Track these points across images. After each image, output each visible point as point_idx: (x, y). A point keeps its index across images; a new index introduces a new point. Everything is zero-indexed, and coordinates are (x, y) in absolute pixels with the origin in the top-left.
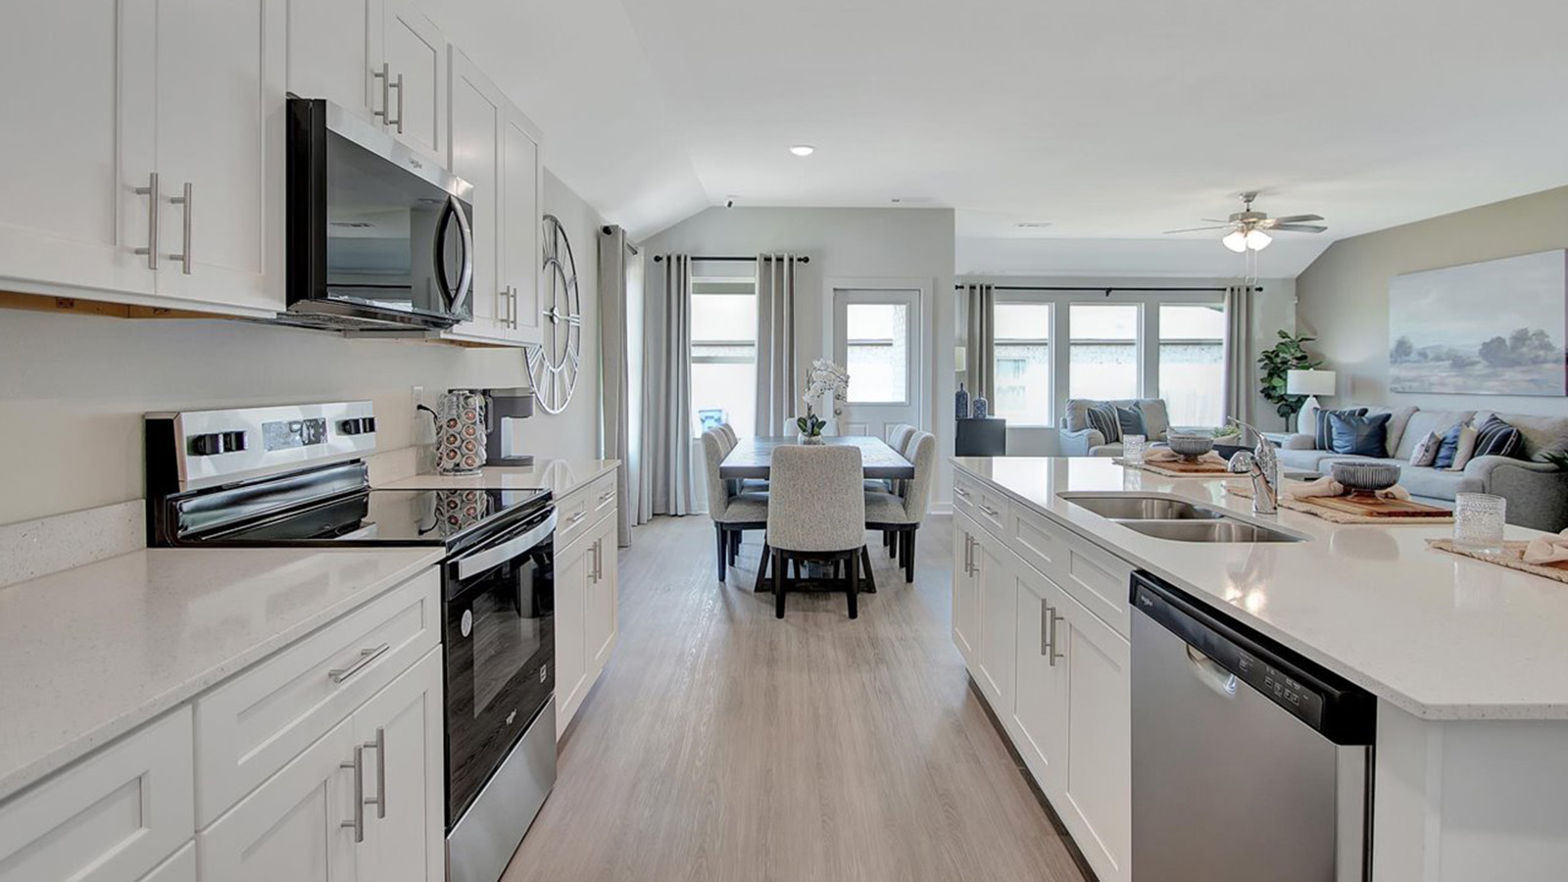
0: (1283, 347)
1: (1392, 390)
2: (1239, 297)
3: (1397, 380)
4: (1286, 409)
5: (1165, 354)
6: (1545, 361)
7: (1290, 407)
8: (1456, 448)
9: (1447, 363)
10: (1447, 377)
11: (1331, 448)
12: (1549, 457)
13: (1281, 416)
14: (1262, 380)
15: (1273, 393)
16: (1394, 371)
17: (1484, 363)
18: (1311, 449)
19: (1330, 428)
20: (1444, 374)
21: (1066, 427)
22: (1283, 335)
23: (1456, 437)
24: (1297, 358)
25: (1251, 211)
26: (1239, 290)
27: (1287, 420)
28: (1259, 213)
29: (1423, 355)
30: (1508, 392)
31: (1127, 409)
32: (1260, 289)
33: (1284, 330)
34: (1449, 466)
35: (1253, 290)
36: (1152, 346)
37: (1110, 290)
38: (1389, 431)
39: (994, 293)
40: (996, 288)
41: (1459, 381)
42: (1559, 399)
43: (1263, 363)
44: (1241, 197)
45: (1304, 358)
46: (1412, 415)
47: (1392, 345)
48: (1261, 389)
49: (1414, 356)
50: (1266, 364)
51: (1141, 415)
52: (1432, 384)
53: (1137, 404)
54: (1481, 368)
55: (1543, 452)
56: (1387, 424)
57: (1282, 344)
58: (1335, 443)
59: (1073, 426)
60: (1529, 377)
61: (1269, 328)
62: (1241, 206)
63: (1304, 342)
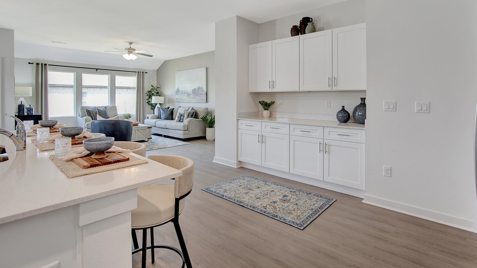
0: (152, 90)
1: (176, 102)
2: (141, 74)
3: (177, 99)
4: (153, 108)
5: (117, 91)
6: (203, 94)
7: (153, 107)
8: (184, 116)
9: (186, 95)
10: (187, 98)
11: (161, 118)
12: (201, 117)
13: (152, 109)
14: (147, 99)
15: (149, 103)
16: (176, 97)
17: (193, 94)
18: (156, 119)
19: (160, 112)
20: (186, 97)
21: (79, 116)
22: (152, 86)
23: (184, 114)
24: (156, 93)
25: (131, 48)
26: (140, 72)
27: (154, 110)
28: (133, 49)
29: (182, 92)
30: (196, 102)
31: (102, 109)
32: (147, 73)
33: (153, 85)
34: (183, 121)
35: (144, 73)
36: (113, 89)
37: (97, 69)
38: (174, 112)
39: (48, 66)
40: (49, 65)
41: (188, 99)
42: (204, 103)
43: (147, 94)
44: (128, 43)
45: (158, 93)
46: (178, 108)
47: (176, 89)
48: (147, 102)
49: (180, 93)
50: (148, 95)
51: (106, 111)
52: (184, 100)
53: (105, 107)
54: (192, 96)
55: (201, 116)
56: (173, 111)
57: (152, 89)
58: (161, 117)
59: (81, 115)
60: (200, 98)
61: (149, 84)
62: (128, 46)
63: (158, 88)
